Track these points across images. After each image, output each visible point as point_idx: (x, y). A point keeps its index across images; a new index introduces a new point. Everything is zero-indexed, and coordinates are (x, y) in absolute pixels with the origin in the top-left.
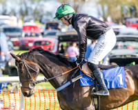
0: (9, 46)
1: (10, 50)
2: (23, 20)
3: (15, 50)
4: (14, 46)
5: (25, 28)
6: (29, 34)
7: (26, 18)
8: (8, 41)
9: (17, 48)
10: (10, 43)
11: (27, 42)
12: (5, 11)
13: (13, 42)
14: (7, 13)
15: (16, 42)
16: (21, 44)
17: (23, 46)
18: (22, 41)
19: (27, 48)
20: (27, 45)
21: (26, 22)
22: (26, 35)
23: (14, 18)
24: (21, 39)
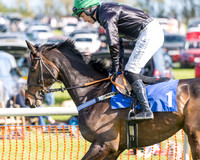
0: (166, 62)
1: (167, 68)
2: (186, 23)
3: (174, 68)
4: (174, 62)
5: (189, 35)
6: (195, 45)
7: (191, 21)
8: (164, 55)
9: (177, 65)
10: (168, 58)
11: (192, 56)
12: (162, 12)
13: (171, 56)
14: (165, 14)
15: (176, 56)
16: (183, 59)
17: (186, 61)
18: (185, 56)
19: (192, 64)
20: (192, 60)
21: (191, 26)
22: (191, 47)
23: (174, 22)
24: (183, 52)
